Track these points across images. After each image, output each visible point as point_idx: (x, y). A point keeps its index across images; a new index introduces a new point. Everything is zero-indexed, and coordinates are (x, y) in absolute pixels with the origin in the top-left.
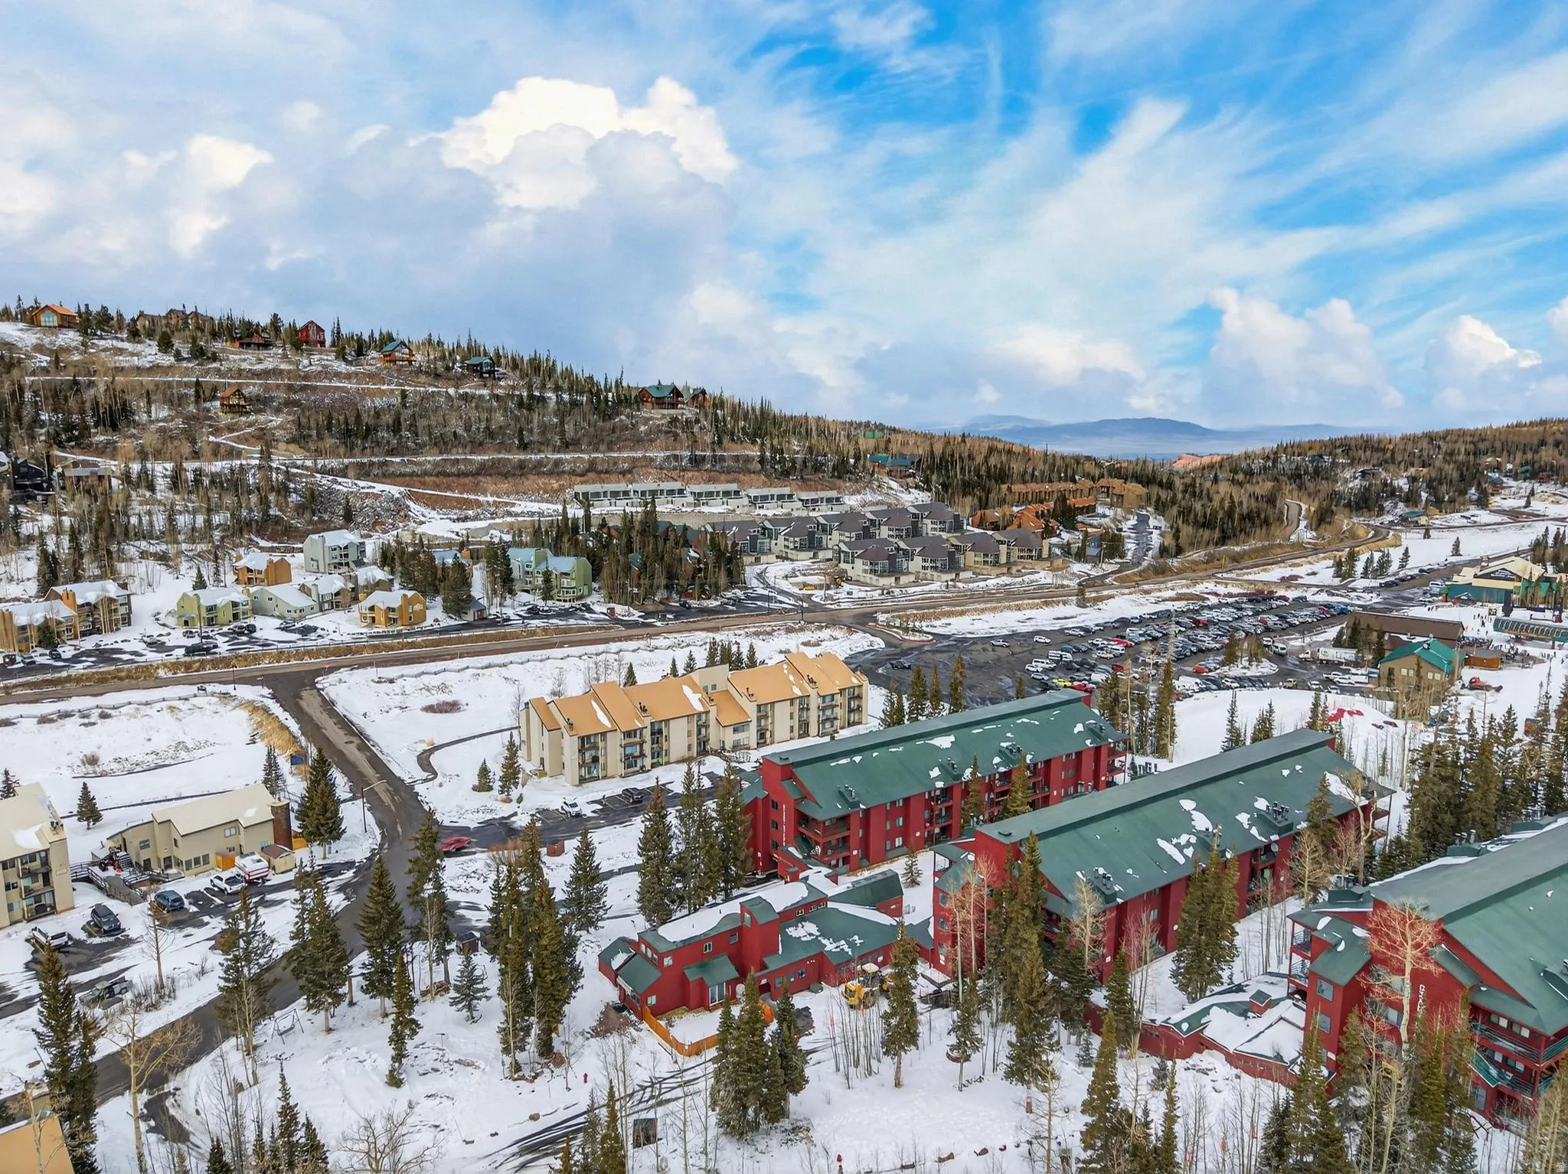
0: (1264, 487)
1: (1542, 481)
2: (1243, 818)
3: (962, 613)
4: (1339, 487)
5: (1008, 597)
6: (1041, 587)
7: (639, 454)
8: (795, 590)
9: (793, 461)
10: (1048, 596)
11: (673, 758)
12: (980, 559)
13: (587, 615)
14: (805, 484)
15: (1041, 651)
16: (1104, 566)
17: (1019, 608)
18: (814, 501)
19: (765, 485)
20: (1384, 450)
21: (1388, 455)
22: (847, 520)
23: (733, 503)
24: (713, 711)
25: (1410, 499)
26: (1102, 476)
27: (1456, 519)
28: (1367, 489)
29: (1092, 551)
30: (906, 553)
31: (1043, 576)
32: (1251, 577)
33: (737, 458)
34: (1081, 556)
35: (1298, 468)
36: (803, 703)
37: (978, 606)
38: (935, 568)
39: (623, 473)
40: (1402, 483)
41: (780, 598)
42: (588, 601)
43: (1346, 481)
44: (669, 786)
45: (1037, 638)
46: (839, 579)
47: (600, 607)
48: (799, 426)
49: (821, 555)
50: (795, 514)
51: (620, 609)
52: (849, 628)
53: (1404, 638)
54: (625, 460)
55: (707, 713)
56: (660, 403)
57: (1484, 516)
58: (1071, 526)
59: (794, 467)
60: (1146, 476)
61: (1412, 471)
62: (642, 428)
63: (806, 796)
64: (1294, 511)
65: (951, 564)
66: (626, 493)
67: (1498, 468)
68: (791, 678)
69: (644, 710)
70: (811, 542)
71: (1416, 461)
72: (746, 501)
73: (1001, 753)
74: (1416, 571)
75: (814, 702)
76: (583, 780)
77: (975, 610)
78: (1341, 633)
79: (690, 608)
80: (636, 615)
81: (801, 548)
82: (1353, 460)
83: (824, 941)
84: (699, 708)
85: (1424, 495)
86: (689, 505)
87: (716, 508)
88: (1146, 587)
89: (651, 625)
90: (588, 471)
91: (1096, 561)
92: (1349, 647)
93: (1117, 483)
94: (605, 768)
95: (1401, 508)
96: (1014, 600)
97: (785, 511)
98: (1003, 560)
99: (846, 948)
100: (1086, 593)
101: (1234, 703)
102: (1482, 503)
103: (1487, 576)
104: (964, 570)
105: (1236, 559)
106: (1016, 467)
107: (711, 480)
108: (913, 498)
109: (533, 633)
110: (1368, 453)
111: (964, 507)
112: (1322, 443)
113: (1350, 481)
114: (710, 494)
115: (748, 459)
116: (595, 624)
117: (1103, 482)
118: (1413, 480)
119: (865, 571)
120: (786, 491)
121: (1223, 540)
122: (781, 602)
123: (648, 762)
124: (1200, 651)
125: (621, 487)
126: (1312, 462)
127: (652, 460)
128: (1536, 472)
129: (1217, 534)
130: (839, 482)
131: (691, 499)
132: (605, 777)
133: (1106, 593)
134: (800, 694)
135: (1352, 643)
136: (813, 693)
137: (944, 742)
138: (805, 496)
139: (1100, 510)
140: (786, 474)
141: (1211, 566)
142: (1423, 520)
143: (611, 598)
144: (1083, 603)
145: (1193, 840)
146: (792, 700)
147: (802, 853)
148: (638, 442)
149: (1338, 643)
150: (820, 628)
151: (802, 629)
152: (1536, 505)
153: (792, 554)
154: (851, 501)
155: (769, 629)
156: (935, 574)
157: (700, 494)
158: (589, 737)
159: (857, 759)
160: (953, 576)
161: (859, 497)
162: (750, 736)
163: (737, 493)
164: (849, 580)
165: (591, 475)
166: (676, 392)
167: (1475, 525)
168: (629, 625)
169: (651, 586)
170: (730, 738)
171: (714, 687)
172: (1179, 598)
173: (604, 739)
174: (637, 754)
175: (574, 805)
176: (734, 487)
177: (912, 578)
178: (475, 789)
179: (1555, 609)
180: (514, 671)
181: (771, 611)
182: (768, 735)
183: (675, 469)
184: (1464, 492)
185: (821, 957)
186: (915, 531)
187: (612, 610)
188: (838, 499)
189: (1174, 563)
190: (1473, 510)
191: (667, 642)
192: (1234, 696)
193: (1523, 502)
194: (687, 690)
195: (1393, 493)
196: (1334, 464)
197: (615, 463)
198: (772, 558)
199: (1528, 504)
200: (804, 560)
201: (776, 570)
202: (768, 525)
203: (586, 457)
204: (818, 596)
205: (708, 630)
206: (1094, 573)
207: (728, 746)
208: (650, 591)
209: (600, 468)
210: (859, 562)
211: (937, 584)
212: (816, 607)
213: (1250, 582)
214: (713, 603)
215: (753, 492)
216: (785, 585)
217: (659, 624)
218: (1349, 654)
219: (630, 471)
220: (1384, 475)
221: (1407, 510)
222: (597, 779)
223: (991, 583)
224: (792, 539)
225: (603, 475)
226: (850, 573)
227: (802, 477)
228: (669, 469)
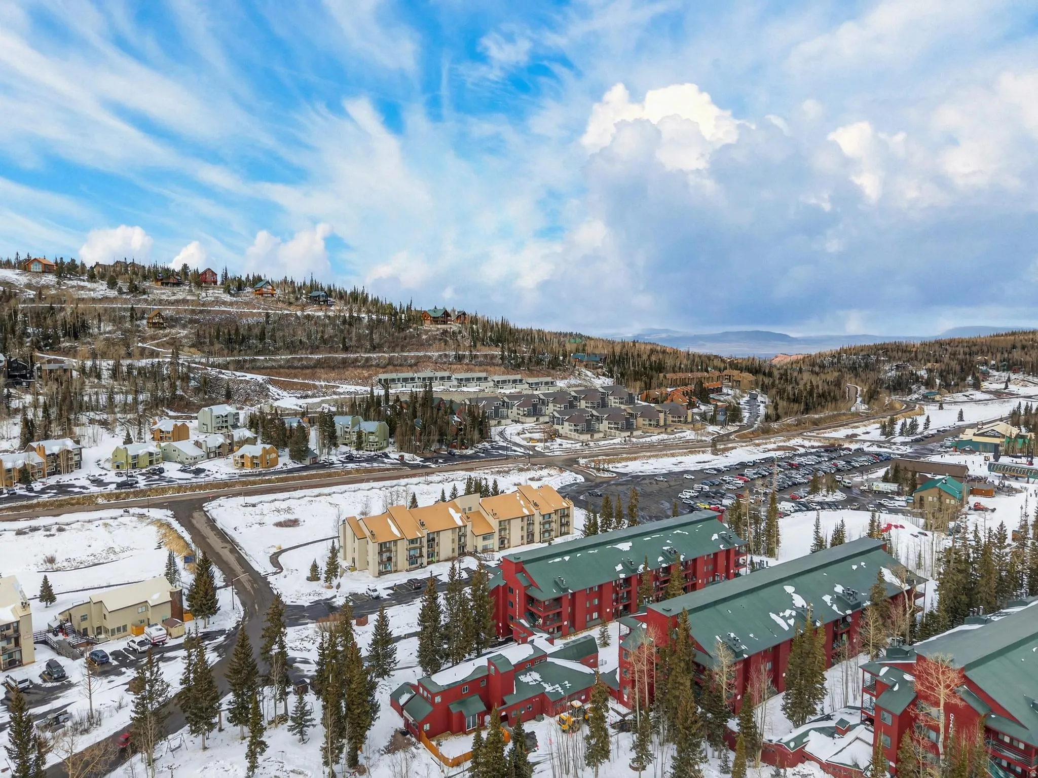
0: (832, 376)
1: (1015, 372)
2: (827, 598)
3: (635, 459)
4: (882, 376)
5: (662, 449)
6: (688, 441)
7: (421, 354)
8: (524, 443)
9: (523, 358)
10: (691, 447)
11: (442, 557)
12: (647, 422)
13: (386, 460)
14: (531, 373)
15: (689, 485)
16: (729, 427)
17: (673, 455)
18: (537, 384)
19: (504, 373)
20: (910, 352)
21: (913, 354)
22: (559, 397)
23: (483, 385)
24: (469, 525)
25: (929, 383)
26: (725, 368)
27: (959, 397)
28: (900, 377)
29: (721, 418)
30: (597, 418)
31: (689, 435)
32: (826, 435)
33: (486, 356)
34: (713, 421)
35: (854, 363)
36: (529, 520)
37: (645, 454)
38: (617, 429)
39: (411, 366)
40: (923, 373)
41: (514, 448)
42: (386, 450)
43: (886, 372)
44: (439, 577)
45: (685, 476)
46: (553, 435)
47: (394, 455)
48: (528, 336)
49: (542, 419)
50: (525, 392)
51: (407, 456)
52: (560, 468)
53: (929, 476)
54: (412, 357)
55: (465, 526)
56: (435, 320)
57: (978, 395)
58: (706, 401)
59: (523, 361)
60: (755, 369)
61: (929, 365)
62: (424, 337)
63: (532, 584)
64: (853, 392)
65: (629, 427)
66: (413, 379)
67: (986, 363)
68: (522, 502)
69: (423, 525)
70: (534, 409)
71: (932, 359)
72: (492, 384)
73: (663, 554)
74: (935, 431)
75: (538, 519)
76: (381, 573)
77: (645, 456)
78: (887, 473)
79: (454, 455)
80: (418, 460)
81: (528, 415)
82: (890, 358)
83: (545, 685)
84: (460, 523)
85: (938, 381)
86: (454, 386)
87: (472, 388)
88: (757, 442)
89: (427, 467)
90: (388, 365)
91: (723, 424)
92: (893, 482)
93: (736, 372)
94: (396, 565)
95: (923, 390)
96: (670, 450)
97: (517, 390)
98: (662, 423)
99: (560, 689)
100: (717, 445)
101: (818, 519)
102: (977, 386)
103: (982, 435)
104: (637, 429)
105: (816, 423)
106: (669, 362)
107: (468, 371)
108: (602, 382)
109: (349, 472)
110: (900, 354)
111: (635, 388)
112: (870, 348)
113: (889, 372)
114: (468, 380)
115: (493, 357)
116: (390, 467)
117: (726, 372)
118: (930, 371)
119: (571, 430)
120: (518, 377)
121: (807, 410)
122: (515, 451)
123: (425, 560)
124: (794, 484)
125: (410, 375)
126: (863, 359)
127: (430, 357)
128: (1011, 366)
129: (802, 407)
130: (552, 372)
131: (455, 383)
132: (396, 571)
133: (730, 445)
134: (528, 513)
135: (895, 479)
136: (536, 512)
137: (625, 546)
138: (531, 380)
139: (725, 390)
140: (518, 366)
141: (799, 428)
142: (938, 398)
143: (401, 449)
144: (715, 452)
145: (794, 613)
146: (522, 518)
147: (529, 622)
148: (421, 345)
149: (885, 479)
150: (541, 469)
151: (528, 469)
152: (1012, 388)
153: (522, 419)
154: (561, 384)
155: (507, 469)
156: (618, 432)
157: (461, 380)
158: (385, 543)
159: (567, 558)
160: (629, 434)
161: (566, 381)
162: (494, 542)
163: (486, 379)
164: (560, 436)
165: (390, 367)
166: (446, 314)
167: (972, 401)
168: (416, 467)
169: (428, 441)
170: (480, 544)
171: (470, 509)
172: (779, 448)
173: (396, 545)
174: (418, 555)
175: (376, 590)
176: (483, 375)
177: (602, 435)
178: (308, 579)
179: (1027, 456)
180: (335, 498)
181: (508, 457)
182: (506, 542)
183: (445, 363)
184: (964, 379)
185: (543, 696)
186: (603, 404)
187: (402, 457)
188: (552, 383)
189: (775, 425)
190: (971, 391)
191: (439, 478)
192: (818, 515)
193: (1003, 386)
194: (452, 511)
195: (917, 380)
196: (878, 361)
197: (406, 360)
198: (509, 421)
199: (1006, 387)
200: (530, 423)
201: (512, 430)
202: (506, 400)
203: (386, 355)
204: (540, 447)
205: (467, 470)
206: (722, 432)
207: (480, 549)
208: (428, 444)
209: (396, 363)
210: (566, 424)
211: (618, 439)
212: (541, 455)
213: (826, 438)
214: (469, 452)
215: (496, 378)
216: (517, 440)
217: (433, 466)
218: (893, 487)
219: (416, 365)
220: (911, 367)
221: (927, 391)
222: (390, 572)
223: (655, 438)
224: (522, 409)
225: (397, 368)
226: (561, 431)
227: (528, 368)
228: (441, 363)
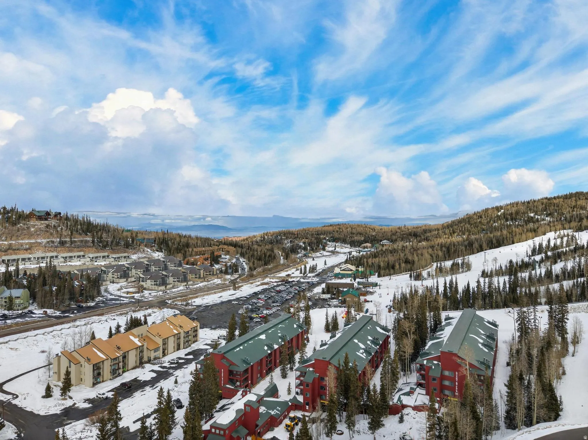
0: (269, 247)
1: (337, 242)
2: (369, 342)
3: (197, 297)
4: (284, 246)
5: (208, 290)
6: (218, 285)
7: (33, 241)
8: (125, 295)
9: (107, 242)
10: (223, 288)
11: (129, 368)
12: (194, 276)
13: (34, 316)
14: (114, 251)
15: (240, 306)
16: (235, 276)
17: (215, 293)
18: (119, 258)
19: (95, 252)
20: (295, 234)
21: (296, 235)
22: (137, 265)
23: (83, 261)
24: (145, 344)
25: (305, 249)
26: (220, 245)
27: (318, 254)
28: (293, 246)
29: (230, 271)
30: (166, 276)
31: (217, 281)
32: (277, 276)
33: (82, 241)
34: (226, 273)
35: (271, 240)
36: (177, 337)
37: (200, 294)
38: (179, 281)
39: (26, 250)
40: (301, 244)
41: (121, 299)
42: (30, 308)
43: (286, 244)
45: (233, 302)
46: (141, 289)
47: (38, 312)
48: (105, 228)
49: (129, 280)
50: (113, 263)
51: (49, 311)
52: (159, 307)
53: (341, 289)
54: (26, 244)
55: (143, 346)
56: (40, 218)
57: (325, 253)
58: (218, 263)
59: (107, 244)
60: (235, 245)
61: (303, 240)
62: (32, 229)
63: (232, 364)
64: (277, 254)
65: (185, 280)
66: (29, 259)
67: (325, 239)
68: (171, 327)
69: (119, 348)
70: (124, 274)
71: (305, 238)
72: (89, 259)
73: (280, 338)
74: (321, 271)
75: (182, 335)
76: (94, 384)
77: (202, 295)
78: (323, 289)
79: (82, 307)
80: (58, 313)
81: (121, 277)
82: (287, 238)
83: (270, 411)
84: (140, 344)
85: (309, 248)
86: (61, 262)
87: (76, 263)
88: (251, 282)
89: (67, 317)
90: (9, 249)
91: (232, 274)
92: (328, 293)
93: (225, 247)
94: (103, 377)
95: (303, 252)
96: (213, 290)
97: (108, 263)
98: (202, 276)
99: (277, 411)
100: (234, 285)
102: (324, 249)
103: (344, 270)
104: (190, 280)
105: (270, 270)
106: (191, 242)
107: (70, 251)
108: (158, 255)
109: (10, 326)
110: (291, 235)
111: (179, 257)
112: (277, 233)
113: (288, 244)
114: (71, 257)
115: (86, 242)
116: (38, 319)
117: (220, 246)
118: (304, 243)
119: (152, 285)
120: (106, 254)
121: (266, 264)
122: (124, 301)
123: (121, 371)
125: (27, 256)
126: (275, 238)
127: (40, 243)
128: (335, 240)
129: (263, 262)
130: (127, 250)
131: (63, 260)
132: (103, 381)
133: (240, 285)
134: (177, 332)
135: (328, 292)
136: (182, 331)
137: (263, 337)
138: (114, 256)
139: (223, 256)
140: (105, 247)
141: (265, 273)
142: (310, 255)
143: (42, 307)
144: (235, 289)
145: (363, 351)
146: (174, 336)
147: (233, 386)
148: (31, 235)
149: (323, 293)
150: (147, 309)
151: (139, 310)
152: (337, 249)
153: (117, 280)
154: (134, 257)
155: (126, 312)
156: (179, 283)
157: (66, 257)
158: (96, 364)
159: (241, 347)
160: (186, 283)
161: (136, 255)
162: (160, 353)
163: (84, 256)
164: (145, 289)
165: (10, 251)
166: (48, 214)
167: (324, 256)
168: (57, 317)
169: (63, 299)
170: (153, 355)
172: (262, 284)
173: (103, 364)
174: (117, 368)
176: (82, 253)
177: (171, 286)
178: (43, 397)
180: (12, 344)
181: (121, 305)
182: (166, 352)
183: (52, 247)
184: (318, 246)
185: (272, 417)
186: (166, 268)
187: (46, 312)
188: (128, 257)
189: (255, 273)
190: (322, 252)
191: (83, 323)
193: (334, 249)
194: (132, 338)
195: (300, 247)
196: (281, 239)
197: (22, 246)
198: (108, 283)
199: (335, 249)
200: (123, 283)
201: (113, 288)
202: (103, 269)
203: (6, 243)
204: (137, 296)
205: (99, 315)
206: (232, 278)
207: (152, 358)
208: (62, 302)
209: (14, 248)
210: (149, 281)
211: (181, 287)
212: (138, 301)
213: (280, 277)
214: (92, 304)
215: (91, 256)
216: (118, 293)
217: (72, 315)
218: (328, 296)
219: (29, 249)
220: (296, 242)
221: (305, 252)
222: (100, 383)
223: (201, 285)
224: (116, 274)
225: (16, 251)
226: (145, 286)
227: (112, 248)
228: (49, 247)
